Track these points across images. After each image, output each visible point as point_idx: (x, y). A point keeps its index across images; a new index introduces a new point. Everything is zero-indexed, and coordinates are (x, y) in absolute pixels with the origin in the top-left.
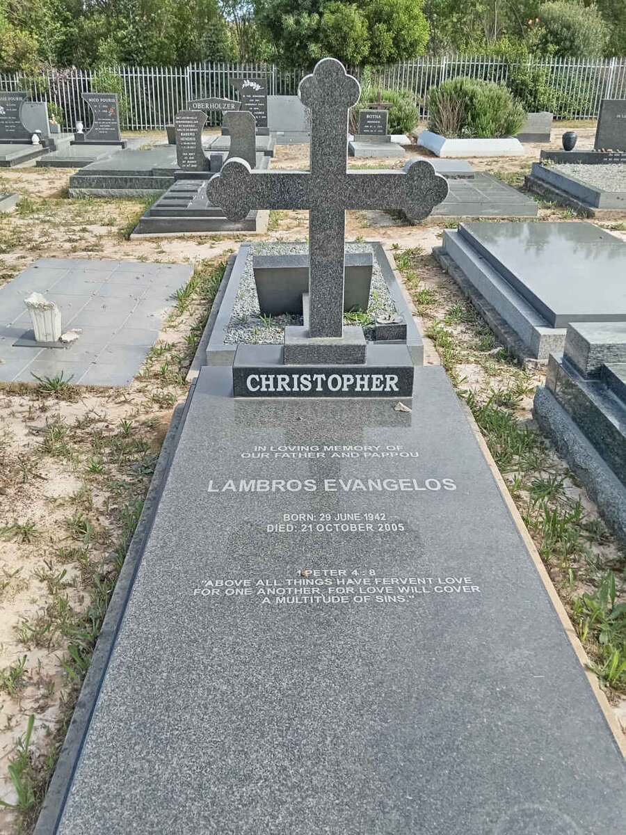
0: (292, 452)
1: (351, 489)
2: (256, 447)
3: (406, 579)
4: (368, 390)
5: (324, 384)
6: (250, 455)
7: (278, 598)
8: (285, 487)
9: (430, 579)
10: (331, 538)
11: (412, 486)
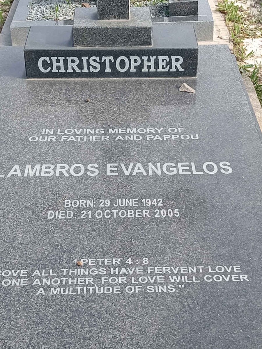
0: (78, 135)
1: (131, 173)
2: (44, 130)
3: (178, 268)
4: (155, 70)
5: (113, 65)
6: (37, 138)
7: (52, 289)
8: (68, 172)
9: (200, 267)
10: (109, 225)
11: (190, 170)
